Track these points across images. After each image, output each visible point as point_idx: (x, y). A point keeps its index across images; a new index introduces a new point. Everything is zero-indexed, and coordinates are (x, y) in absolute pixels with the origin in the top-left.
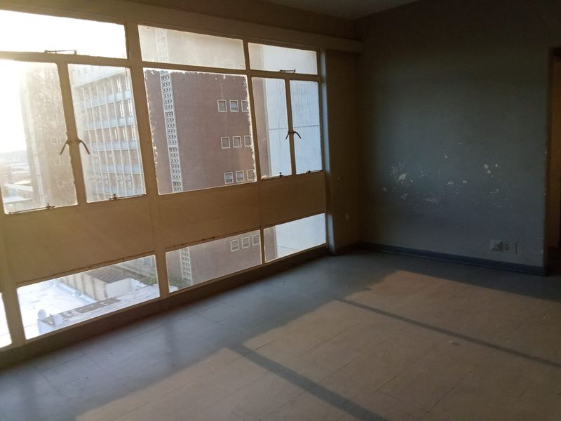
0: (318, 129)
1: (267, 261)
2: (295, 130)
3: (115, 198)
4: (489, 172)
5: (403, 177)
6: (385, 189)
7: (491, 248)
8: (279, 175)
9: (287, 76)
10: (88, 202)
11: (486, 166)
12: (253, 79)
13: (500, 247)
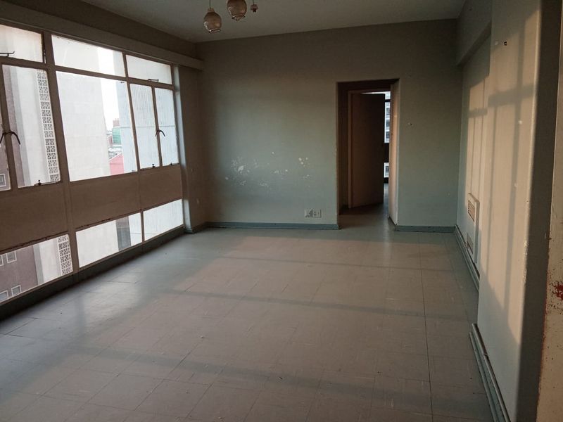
0: (174, 128)
1: (146, 239)
2: (160, 129)
3: (40, 184)
4: (302, 163)
5: (241, 168)
6: (227, 178)
7: (306, 215)
8: (152, 166)
9: (153, 84)
10: (19, 187)
11: (300, 159)
12: (131, 85)
13: (311, 214)
